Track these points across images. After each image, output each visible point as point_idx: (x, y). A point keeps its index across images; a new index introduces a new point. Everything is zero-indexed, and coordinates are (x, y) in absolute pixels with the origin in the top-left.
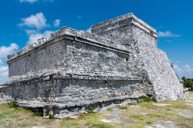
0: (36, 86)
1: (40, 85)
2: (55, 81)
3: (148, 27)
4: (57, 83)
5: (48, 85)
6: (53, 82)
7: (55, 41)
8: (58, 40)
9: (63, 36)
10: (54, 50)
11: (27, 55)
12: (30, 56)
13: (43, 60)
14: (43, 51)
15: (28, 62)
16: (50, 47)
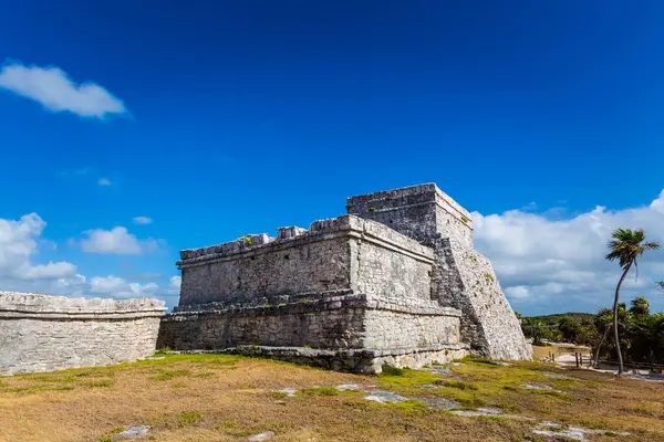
0: (302, 319)
1: (313, 317)
2: (351, 311)
3: (459, 208)
4: (355, 314)
5: (333, 318)
6: (346, 312)
7: (326, 237)
8: (332, 236)
9: (345, 230)
10: (321, 254)
11: (245, 256)
12: (252, 258)
13: (292, 269)
14: (293, 252)
15: (248, 270)
16: (312, 247)
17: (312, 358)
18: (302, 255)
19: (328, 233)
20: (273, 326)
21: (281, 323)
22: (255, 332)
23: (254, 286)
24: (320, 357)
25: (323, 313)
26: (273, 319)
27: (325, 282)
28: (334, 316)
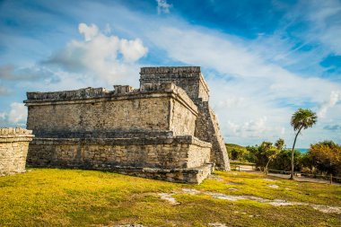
0: (143, 148)
4: (182, 147)
7: (154, 95)
8: (158, 95)
9: (168, 93)
10: (149, 106)
11: (87, 101)
12: (93, 104)
13: (125, 114)
14: (127, 103)
15: (88, 112)
16: (142, 100)
17: (153, 173)
18: (134, 106)
19: (155, 93)
20: (120, 152)
21: (125, 151)
22: (103, 155)
23: (93, 123)
24: (159, 173)
25: (159, 146)
26: (119, 148)
27: (151, 125)
28: (167, 148)
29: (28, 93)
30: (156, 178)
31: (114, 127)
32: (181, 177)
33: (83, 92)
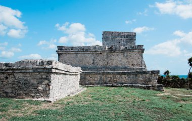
8: (137, 51)
9: (142, 50)
10: (132, 56)
12: (101, 54)
13: (119, 59)
14: (120, 54)
15: (98, 58)
16: (128, 53)
18: (124, 55)
19: (135, 50)
22: (115, 79)
23: (101, 63)
25: (144, 75)
27: (133, 65)
28: (148, 76)
29: (58, 47)
30: (145, 89)
31: (113, 66)
32: (156, 88)
33: (95, 47)
